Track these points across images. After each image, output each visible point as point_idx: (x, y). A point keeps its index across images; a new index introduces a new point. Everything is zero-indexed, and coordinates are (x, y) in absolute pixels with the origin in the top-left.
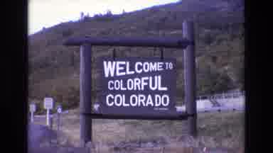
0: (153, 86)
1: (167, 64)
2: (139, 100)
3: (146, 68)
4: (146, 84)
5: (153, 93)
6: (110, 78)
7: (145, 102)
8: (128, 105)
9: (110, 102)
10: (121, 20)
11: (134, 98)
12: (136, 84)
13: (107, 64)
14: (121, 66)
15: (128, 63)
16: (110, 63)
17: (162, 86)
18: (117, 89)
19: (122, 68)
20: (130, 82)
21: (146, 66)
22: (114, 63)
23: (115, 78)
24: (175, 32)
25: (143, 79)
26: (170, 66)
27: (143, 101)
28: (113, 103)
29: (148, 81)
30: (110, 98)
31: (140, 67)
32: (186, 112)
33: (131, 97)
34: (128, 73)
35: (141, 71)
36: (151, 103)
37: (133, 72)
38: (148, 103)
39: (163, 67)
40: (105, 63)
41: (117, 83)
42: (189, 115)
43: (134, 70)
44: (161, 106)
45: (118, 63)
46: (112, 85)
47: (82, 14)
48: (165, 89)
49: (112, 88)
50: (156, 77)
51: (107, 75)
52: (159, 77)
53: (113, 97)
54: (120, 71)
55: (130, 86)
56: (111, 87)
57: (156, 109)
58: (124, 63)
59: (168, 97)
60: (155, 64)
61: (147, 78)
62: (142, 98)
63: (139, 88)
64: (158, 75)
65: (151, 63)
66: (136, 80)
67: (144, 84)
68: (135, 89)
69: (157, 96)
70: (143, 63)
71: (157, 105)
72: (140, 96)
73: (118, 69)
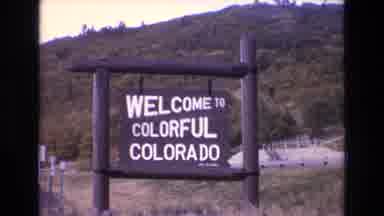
0: (197, 131)
1: (217, 99)
2: (177, 152)
3: (187, 106)
4: (187, 128)
5: (197, 142)
6: (135, 120)
7: (186, 155)
8: (161, 159)
9: (135, 155)
10: (138, 35)
11: (169, 149)
12: (173, 128)
13: (131, 98)
14: (150, 102)
15: (161, 98)
16: (135, 97)
17: (210, 131)
18: (145, 135)
19: (153, 106)
20: (164, 126)
21: (187, 102)
22: (141, 97)
23: (143, 119)
24: (214, 53)
25: (183, 121)
26: (221, 102)
27: (182, 153)
28: (139, 156)
29: (189, 125)
30: (136, 148)
31: (178, 104)
32: (244, 169)
33: (166, 148)
34: (162, 112)
35: (180, 109)
36: (195, 156)
37: (168, 112)
38: (189, 156)
39: (211, 105)
40: (128, 97)
41: (146, 127)
42: (247, 174)
43: (170, 109)
44: (208, 160)
45: (148, 98)
46: (138, 130)
47: (85, 27)
48: (214, 136)
49: (138, 135)
50: (201, 119)
51: (130, 115)
52: (206, 119)
53: (139, 147)
54: (151, 110)
55: (164, 132)
56: (137, 132)
57: (201, 164)
58: (155, 98)
59: (217, 148)
60: (200, 99)
61: (188, 120)
62: (180, 149)
63: (177, 135)
64: (203, 116)
65: (194, 99)
66: (172, 122)
67: (184, 129)
68: (171, 135)
69: (202, 146)
70: (182, 98)
71: (201, 159)
72: (178, 146)
73: (147, 106)
